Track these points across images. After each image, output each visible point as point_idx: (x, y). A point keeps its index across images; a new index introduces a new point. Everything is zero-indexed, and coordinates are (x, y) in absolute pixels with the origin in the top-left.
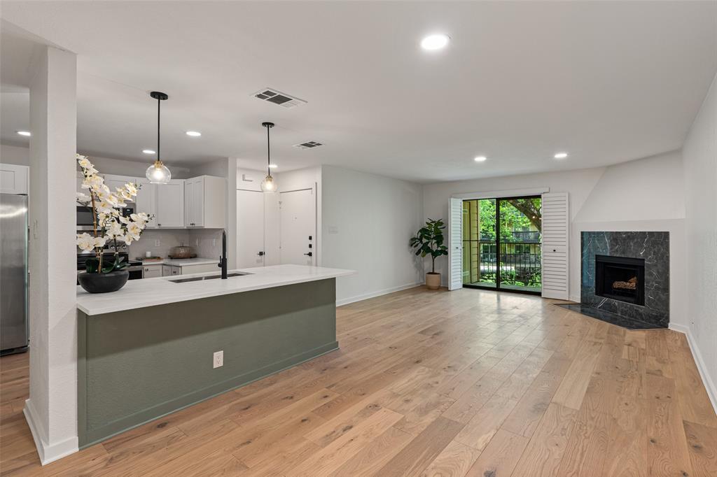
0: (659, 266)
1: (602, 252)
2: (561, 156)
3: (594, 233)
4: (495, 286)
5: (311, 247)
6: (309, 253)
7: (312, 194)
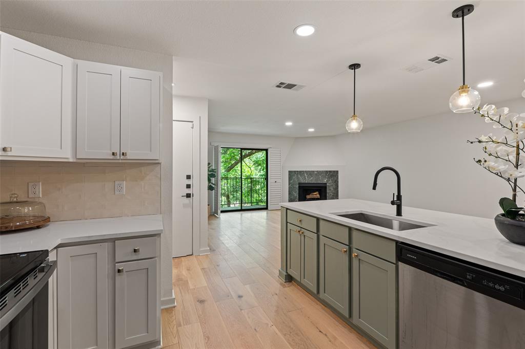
0: (334, 186)
1: (302, 181)
2: (311, 130)
3: (298, 171)
4: (240, 208)
5: (190, 187)
6: (187, 194)
7: (193, 128)
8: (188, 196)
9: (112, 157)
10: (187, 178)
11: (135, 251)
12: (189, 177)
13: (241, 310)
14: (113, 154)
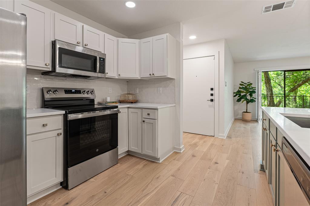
5: (213, 95)
6: (211, 99)
7: (214, 59)
8: (212, 100)
9: (150, 76)
10: (211, 90)
11: (148, 114)
12: (212, 89)
13: (209, 168)
14: (150, 75)
